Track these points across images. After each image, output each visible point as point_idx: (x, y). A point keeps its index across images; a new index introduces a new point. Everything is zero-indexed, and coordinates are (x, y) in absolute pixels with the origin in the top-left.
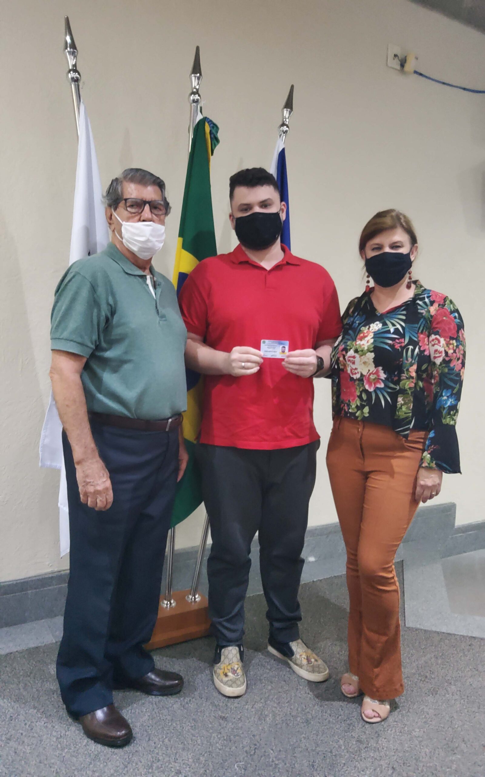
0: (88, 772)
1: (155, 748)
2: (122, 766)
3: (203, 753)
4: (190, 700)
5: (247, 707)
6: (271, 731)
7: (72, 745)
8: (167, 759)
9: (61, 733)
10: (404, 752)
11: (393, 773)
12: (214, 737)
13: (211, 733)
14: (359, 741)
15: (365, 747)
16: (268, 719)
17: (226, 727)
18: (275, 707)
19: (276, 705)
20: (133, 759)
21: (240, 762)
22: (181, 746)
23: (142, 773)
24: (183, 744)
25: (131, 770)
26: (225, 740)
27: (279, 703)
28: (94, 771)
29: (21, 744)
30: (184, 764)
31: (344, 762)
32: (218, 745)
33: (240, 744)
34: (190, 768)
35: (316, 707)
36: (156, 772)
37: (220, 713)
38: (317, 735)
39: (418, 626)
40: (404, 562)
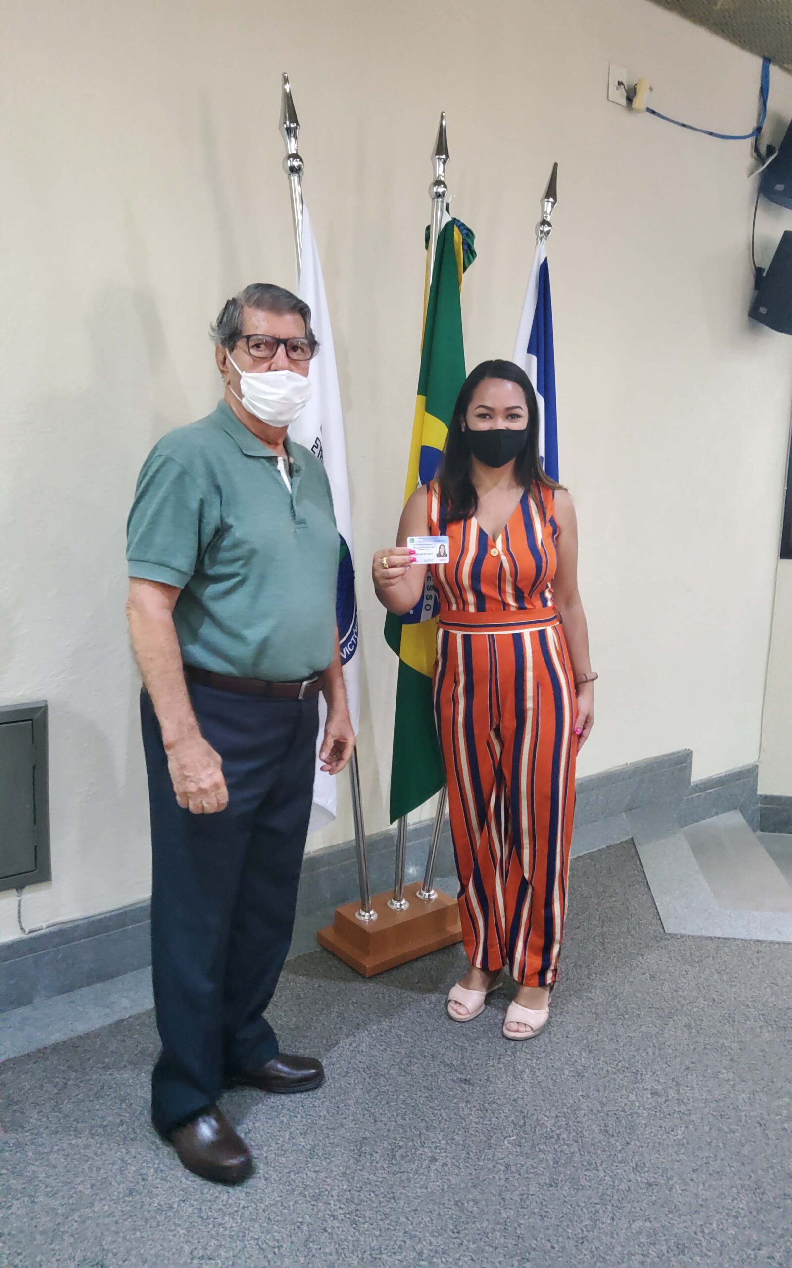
1: (388, 1131)
3: (456, 1131)
6: (536, 1092)
10: (716, 1101)
12: (463, 1108)
13: (457, 1103)
17: (473, 1093)
21: (510, 1137)
24: (424, 1122)
26: (478, 1110)
32: (471, 1118)
33: (500, 1113)
39: (683, 931)
40: (635, 840)
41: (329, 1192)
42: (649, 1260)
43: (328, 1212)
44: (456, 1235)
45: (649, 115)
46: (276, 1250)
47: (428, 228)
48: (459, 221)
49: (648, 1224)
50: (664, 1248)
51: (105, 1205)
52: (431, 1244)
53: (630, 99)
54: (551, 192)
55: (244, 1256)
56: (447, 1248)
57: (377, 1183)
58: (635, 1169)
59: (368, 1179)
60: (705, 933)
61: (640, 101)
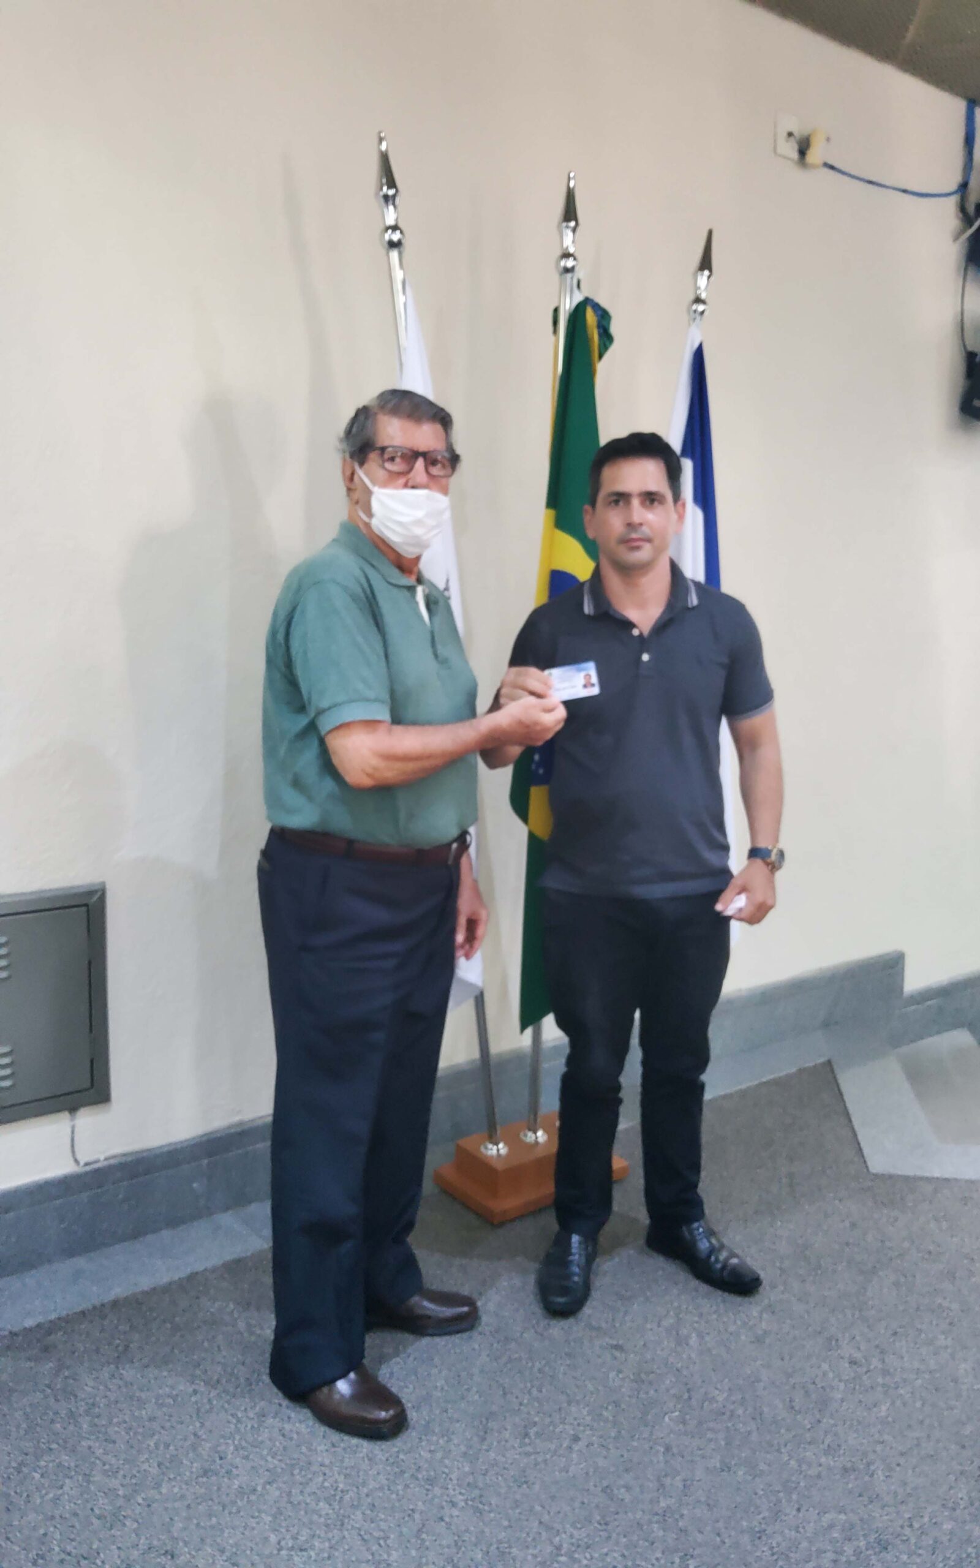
0: (422, 1453)
1: (521, 1404)
2: (475, 1439)
3: (605, 1405)
5: (649, 1326)
6: (704, 1360)
8: (547, 1420)
10: (930, 1372)
11: (923, 1405)
12: (614, 1379)
13: (606, 1373)
14: (853, 1362)
15: (866, 1373)
16: (691, 1342)
17: (626, 1361)
18: (697, 1322)
19: (696, 1319)
20: (489, 1424)
21: (672, 1412)
22: (563, 1398)
23: (516, 1445)
24: (564, 1394)
25: (495, 1444)
26: (632, 1381)
28: (430, 1451)
30: (579, 1425)
31: (840, 1396)
32: (623, 1390)
33: (660, 1385)
34: (591, 1430)
35: (765, 1316)
36: (538, 1441)
37: (607, 1339)
38: (783, 1360)
39: (893, 1171)
40: (833, 1063)
41: (447, 1475)
42: (844, 1559)
43: (445, 1498)
44: (604, 1527)
45: (826, 170)
46: (382, 1542)
47: (556, 311)
48: (592, 301)
49: (843, 1517)
50: (862, 1544)
51: (174, 1486)
52: (572, 1536)
53: (802, 152)
54: (706, 263)
55: (344, 1548)
56: (591, 1542)
57: (507, 1466)
58: (829, 1451)
59: (495, 1459)
60: (919, 1173)
61: (815, 155)
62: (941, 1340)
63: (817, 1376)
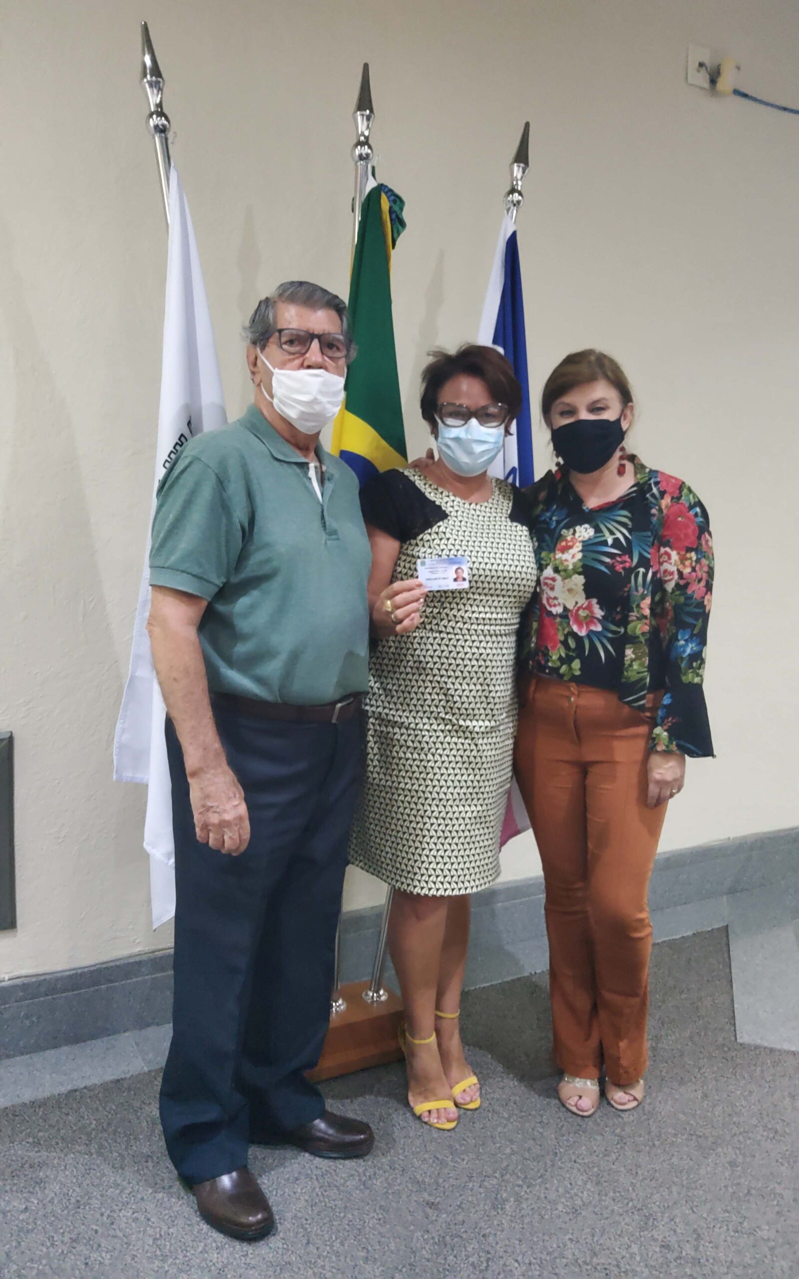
1: (319, 1257)
3: (400, 1267)
4: (375, 1174)
5: (471, 1185)
6: (514, 1228)
7: (179, 1250)
9: (160, 1231)
10: (745, 1267)
12: (418, 1239)
13: (413, 1232)
14: (666, 1246)
15: (675, 1260)
16: (507, 1207)
17: (436, 1220)
18: (519, 1186)
19: (520, 1182)
22: (362, 1254)
24: (365, 1250)
26: (436, 1243)
27: (526, 1177)
29: (94, 1248)
32: (424, 1252)
33: (461, 1251)
35: (589, 1186)
37: (426, 1195)
38: (593, 1236)
39: (759, 1042)
40: (729, 929)
45: (738, 97)
53: (713, 82)
60: (786, 1046)
61: (726, 83)
62: (764, 1233)
63: (623, 1257)
